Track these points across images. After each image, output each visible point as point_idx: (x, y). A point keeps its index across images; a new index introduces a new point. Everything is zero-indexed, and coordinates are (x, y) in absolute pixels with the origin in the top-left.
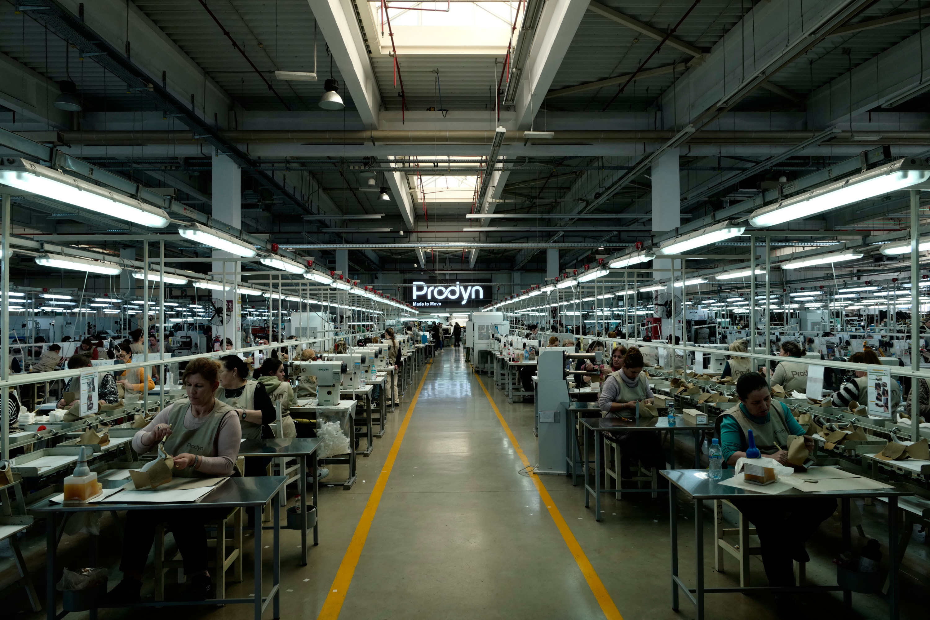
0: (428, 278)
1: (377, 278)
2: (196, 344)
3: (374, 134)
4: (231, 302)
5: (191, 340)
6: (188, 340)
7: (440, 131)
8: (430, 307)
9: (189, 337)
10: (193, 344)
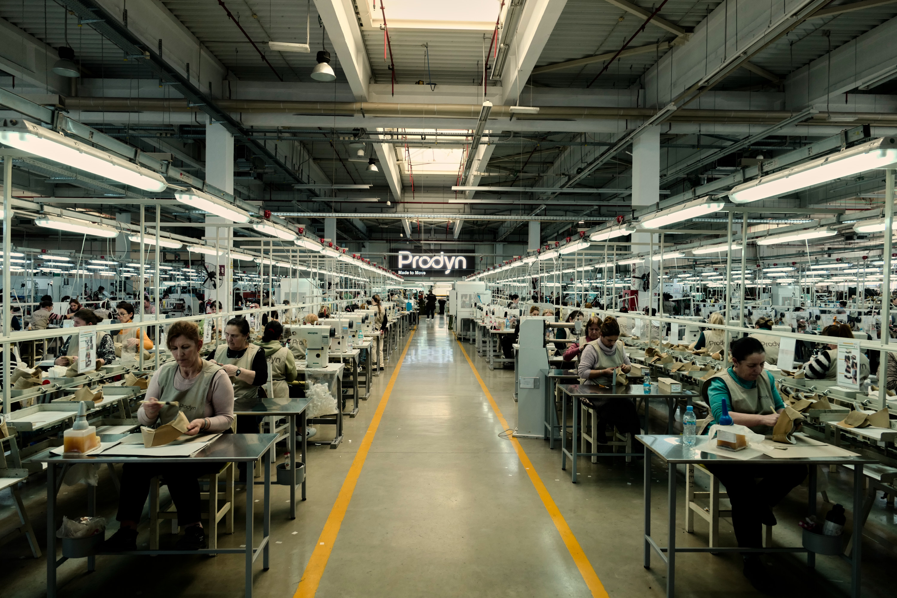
0: (413, 248)
1: (364, 247)
2: (189, 307)
3: (364, 106)
4: (223, 266)
5: (184, 303)
6: (182, 302)
7: (428, 104)
8: (414, 276)
9: (183, 300)
10: (186, 307)
